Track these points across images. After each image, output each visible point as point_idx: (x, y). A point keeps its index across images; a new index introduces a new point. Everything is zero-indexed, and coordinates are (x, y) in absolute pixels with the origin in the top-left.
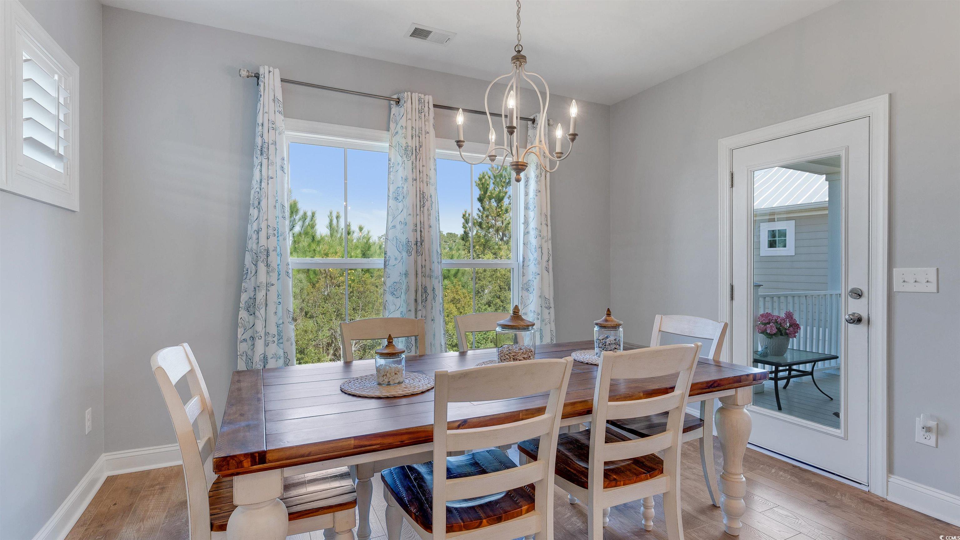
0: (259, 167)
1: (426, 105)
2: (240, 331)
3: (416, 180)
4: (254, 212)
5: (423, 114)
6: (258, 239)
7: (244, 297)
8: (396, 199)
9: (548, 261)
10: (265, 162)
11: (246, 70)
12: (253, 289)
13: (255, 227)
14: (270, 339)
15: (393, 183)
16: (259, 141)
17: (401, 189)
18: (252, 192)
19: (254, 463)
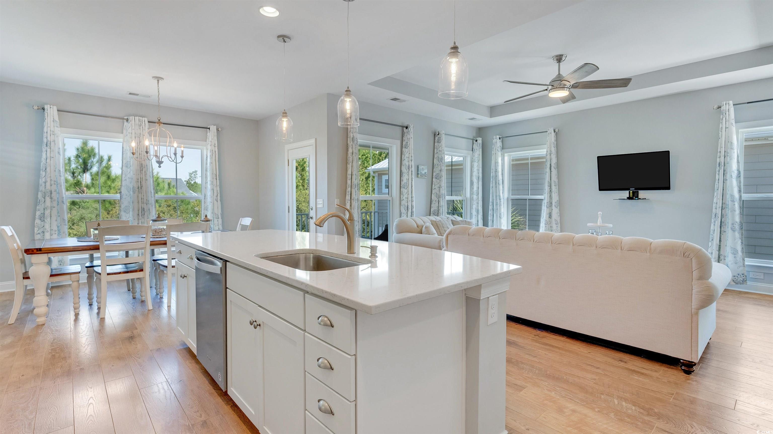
0: (45, 152)
1: (144, 122)
2: (36, 229)
3: (138, 158)
4: (43, 173)
5: (141, 127)
6: (45, 186)
7: (38, 213)
8: (127, 167)
9: (217, 196)
10: (48, 150)
11: (37, 106)
12: (43, 209)
13: (44, 180)
14: (53, 232)
15: (125, 159)
16: (45, 140)
17: (129, 162)
18: (42, 163)
19: (37, 251)
